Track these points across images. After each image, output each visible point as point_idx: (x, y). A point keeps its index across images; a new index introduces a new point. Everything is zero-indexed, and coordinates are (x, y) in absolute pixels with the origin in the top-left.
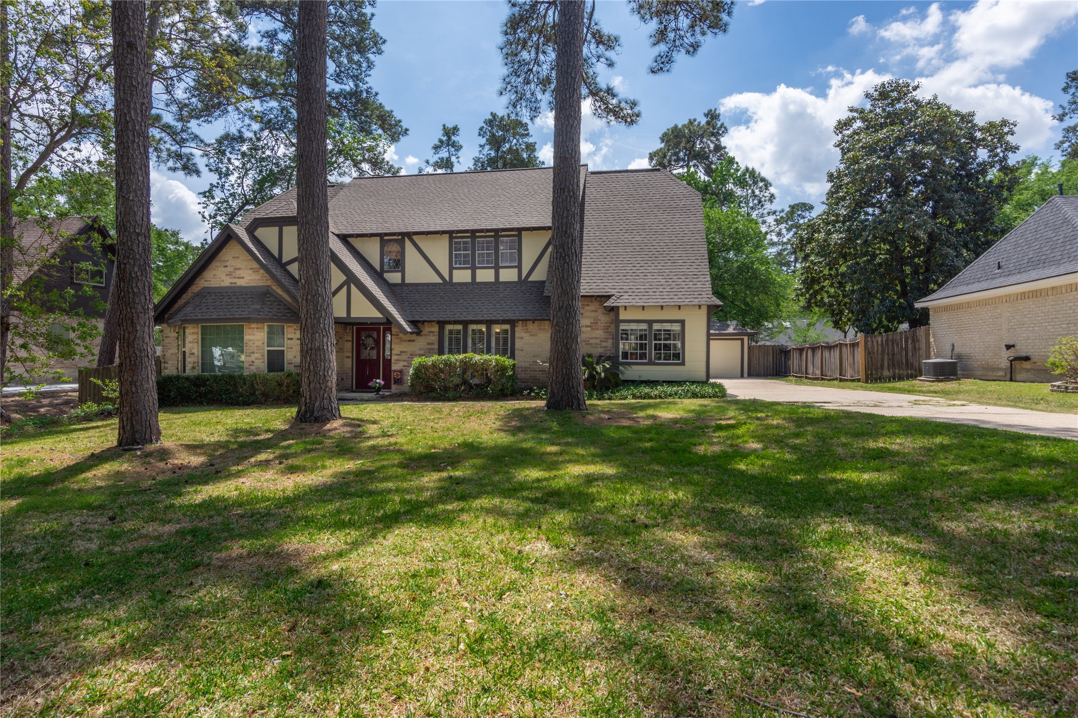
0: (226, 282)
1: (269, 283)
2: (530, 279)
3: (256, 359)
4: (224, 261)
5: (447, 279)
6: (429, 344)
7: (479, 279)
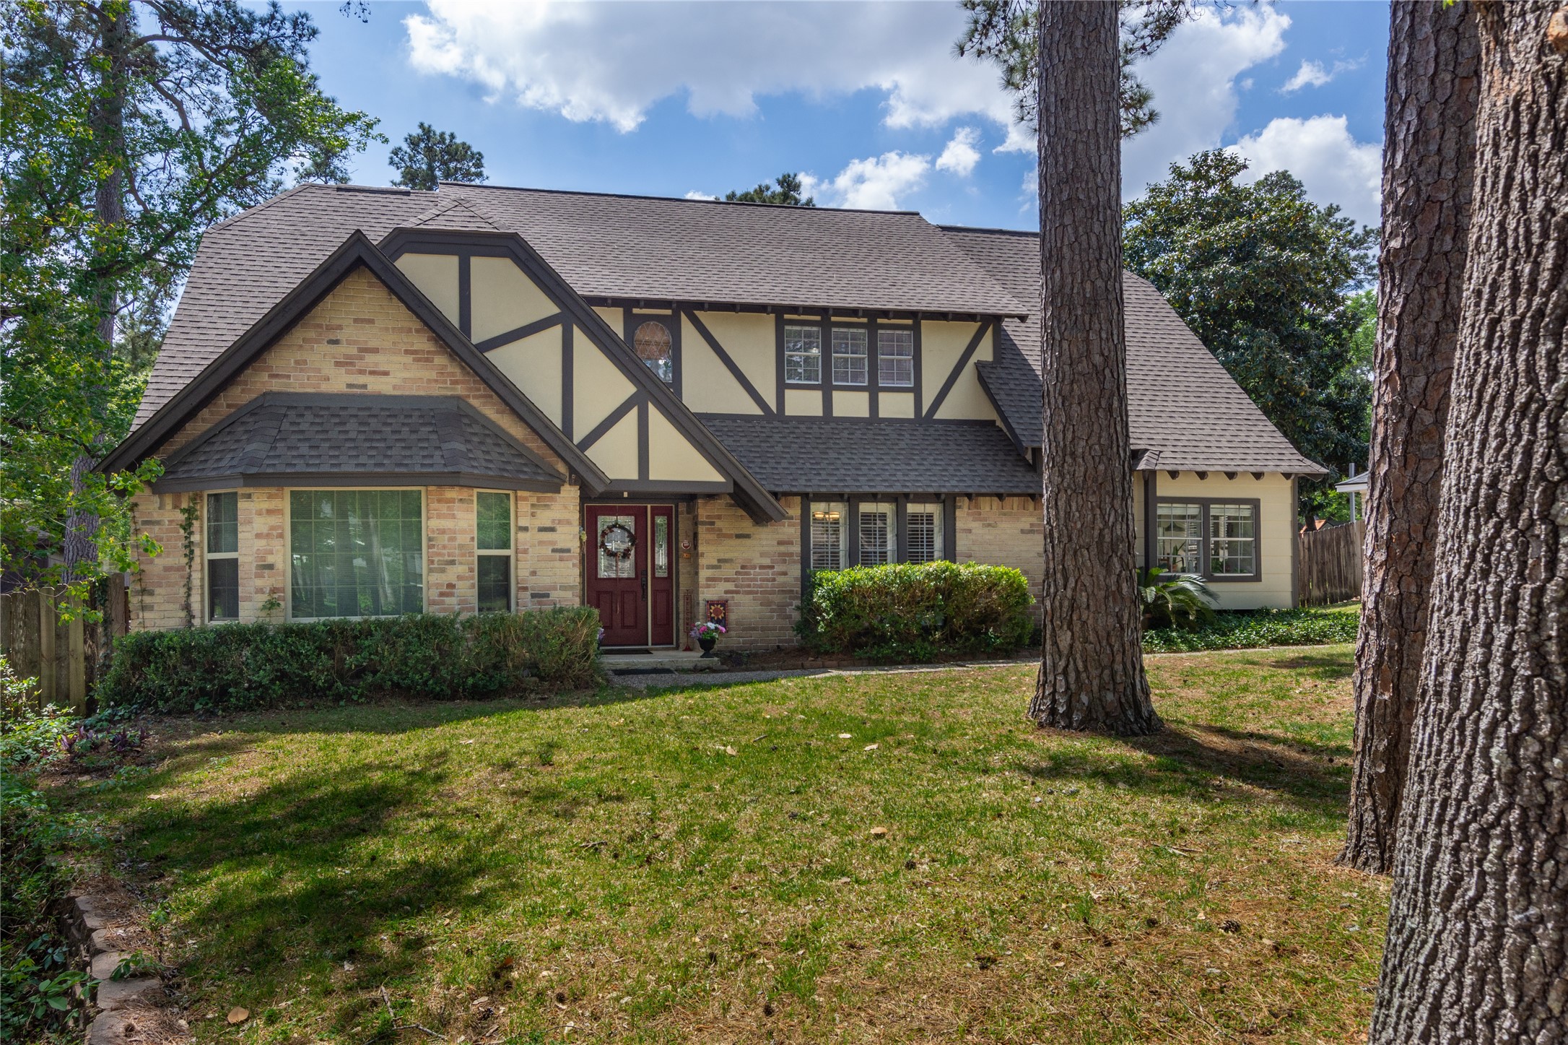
0: (337, 382)
1: (460, 390)
2: (937, 416)
3: (460, 578)
4: (329, 328)
5: (774, 408)
6: (780, 543)
7: (838, 412)
